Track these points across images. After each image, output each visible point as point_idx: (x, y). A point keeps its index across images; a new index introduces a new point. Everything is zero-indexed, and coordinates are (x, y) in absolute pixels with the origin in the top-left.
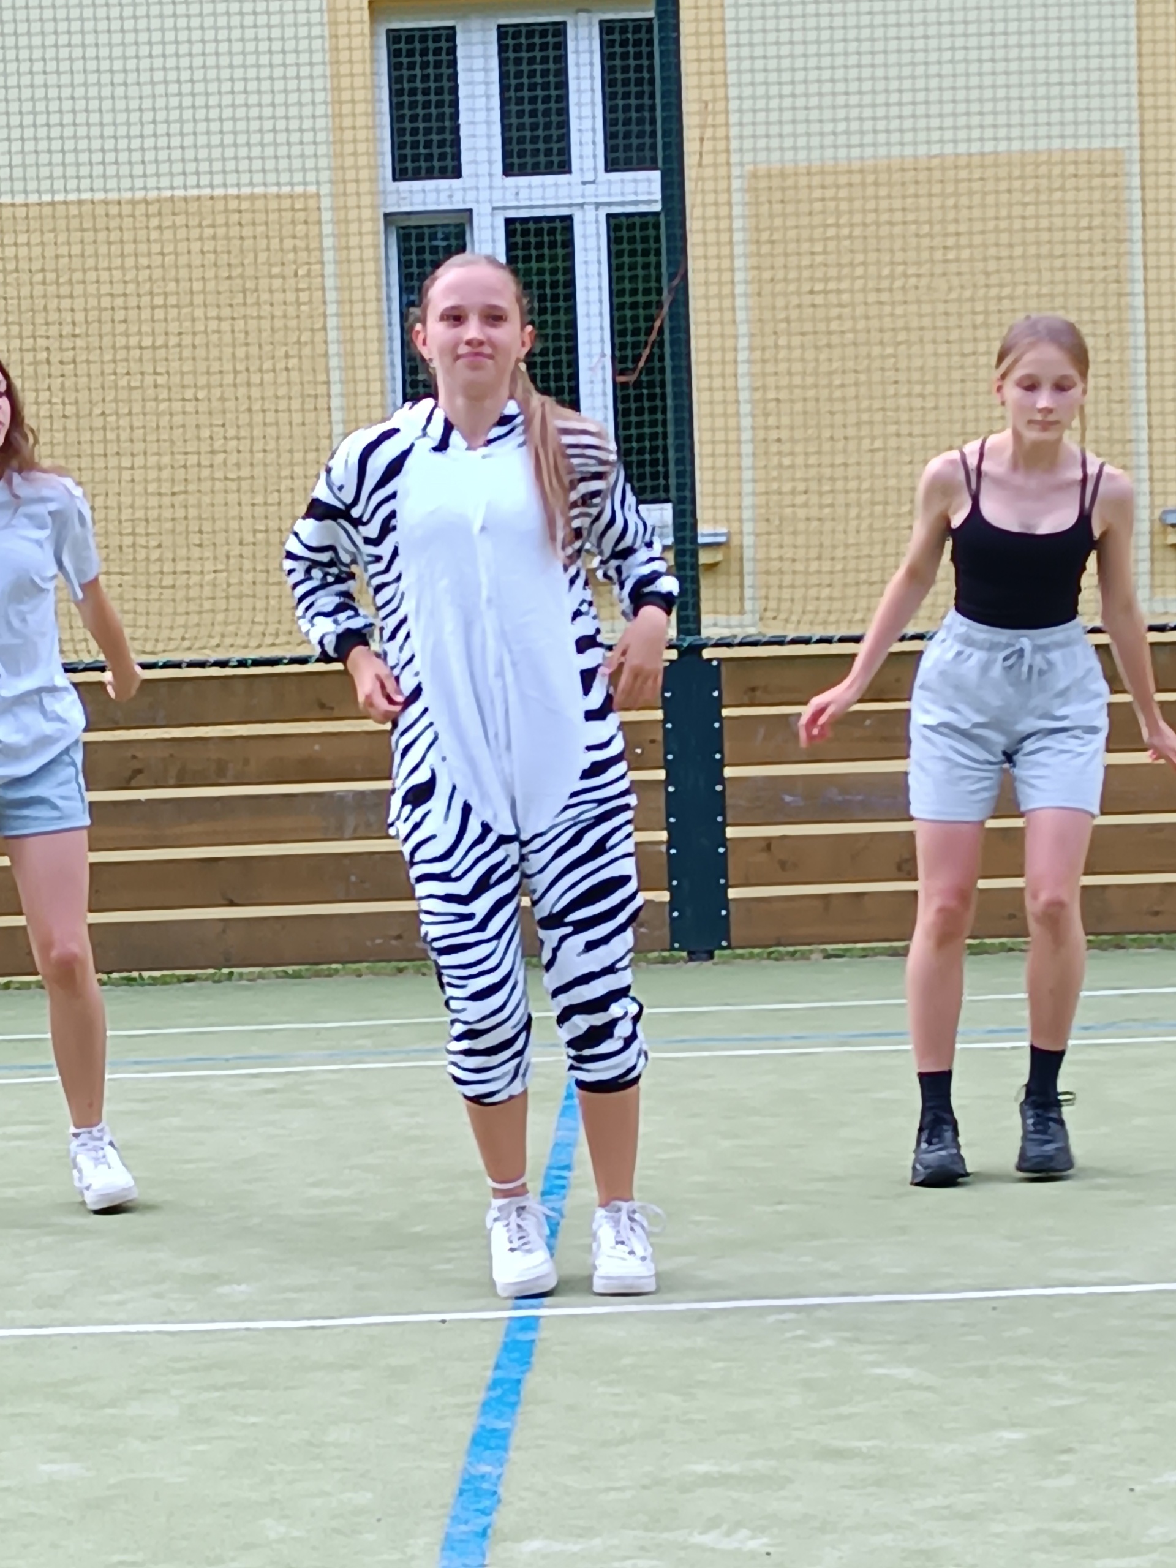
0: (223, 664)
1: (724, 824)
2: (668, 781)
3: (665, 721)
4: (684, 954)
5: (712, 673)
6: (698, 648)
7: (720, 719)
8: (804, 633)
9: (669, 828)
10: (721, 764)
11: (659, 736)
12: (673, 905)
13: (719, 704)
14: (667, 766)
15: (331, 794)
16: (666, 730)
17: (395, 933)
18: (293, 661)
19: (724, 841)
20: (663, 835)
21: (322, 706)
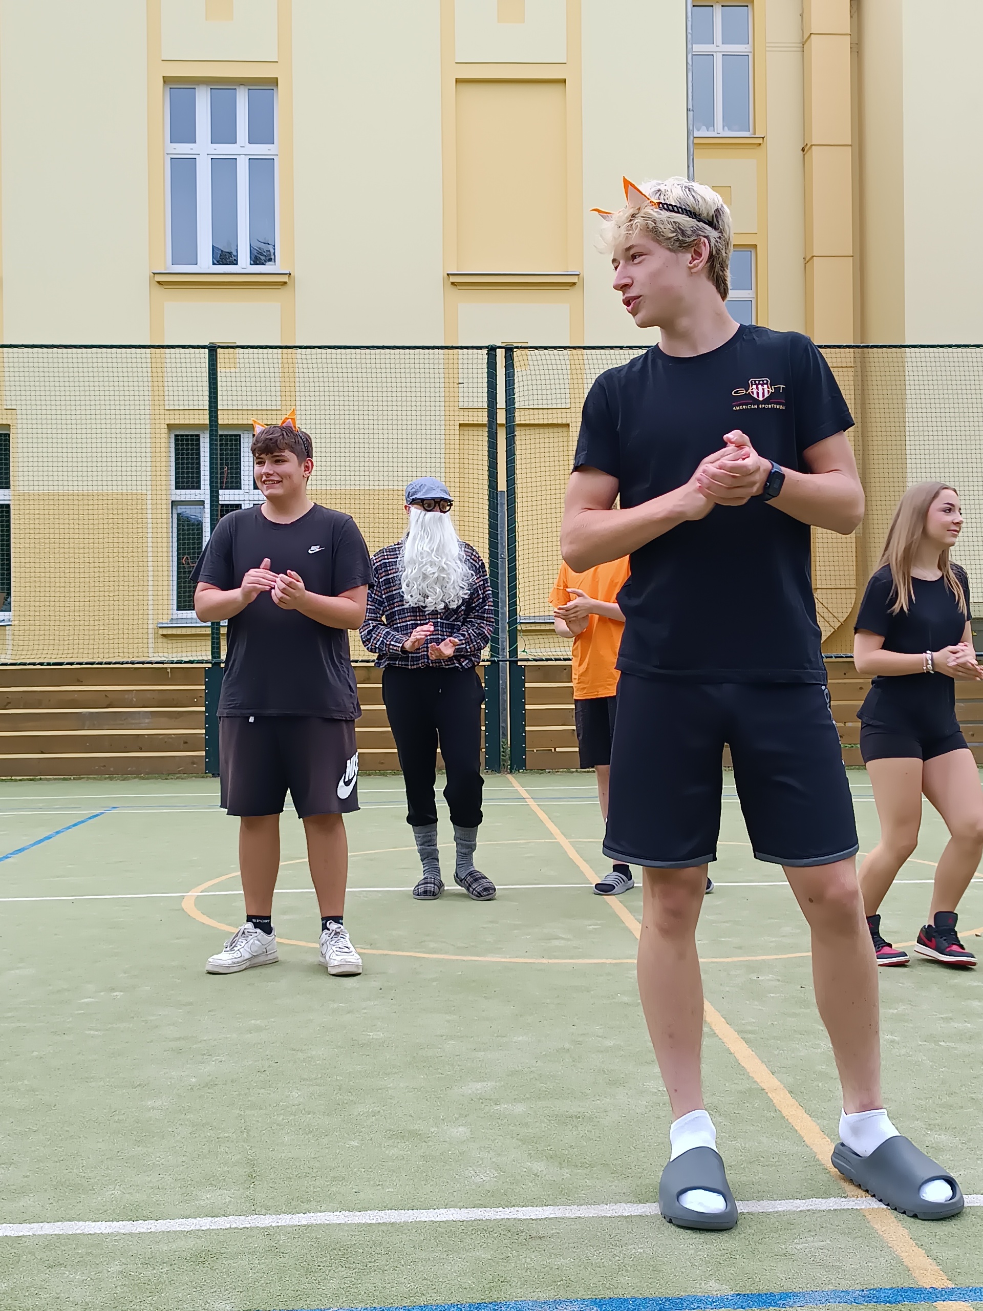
0: (41, 664)
2: (206, 712)
3: (205, 690)
4: (210, 775)
9: (206, 728)
11: (203, 695)
12: (206, 757)
14: (206, 706)
15: (81, 713)
16: (206, 693)
17: (102, 765)
18: (68, 664)
20: (204, 731)
21: (78, 681)
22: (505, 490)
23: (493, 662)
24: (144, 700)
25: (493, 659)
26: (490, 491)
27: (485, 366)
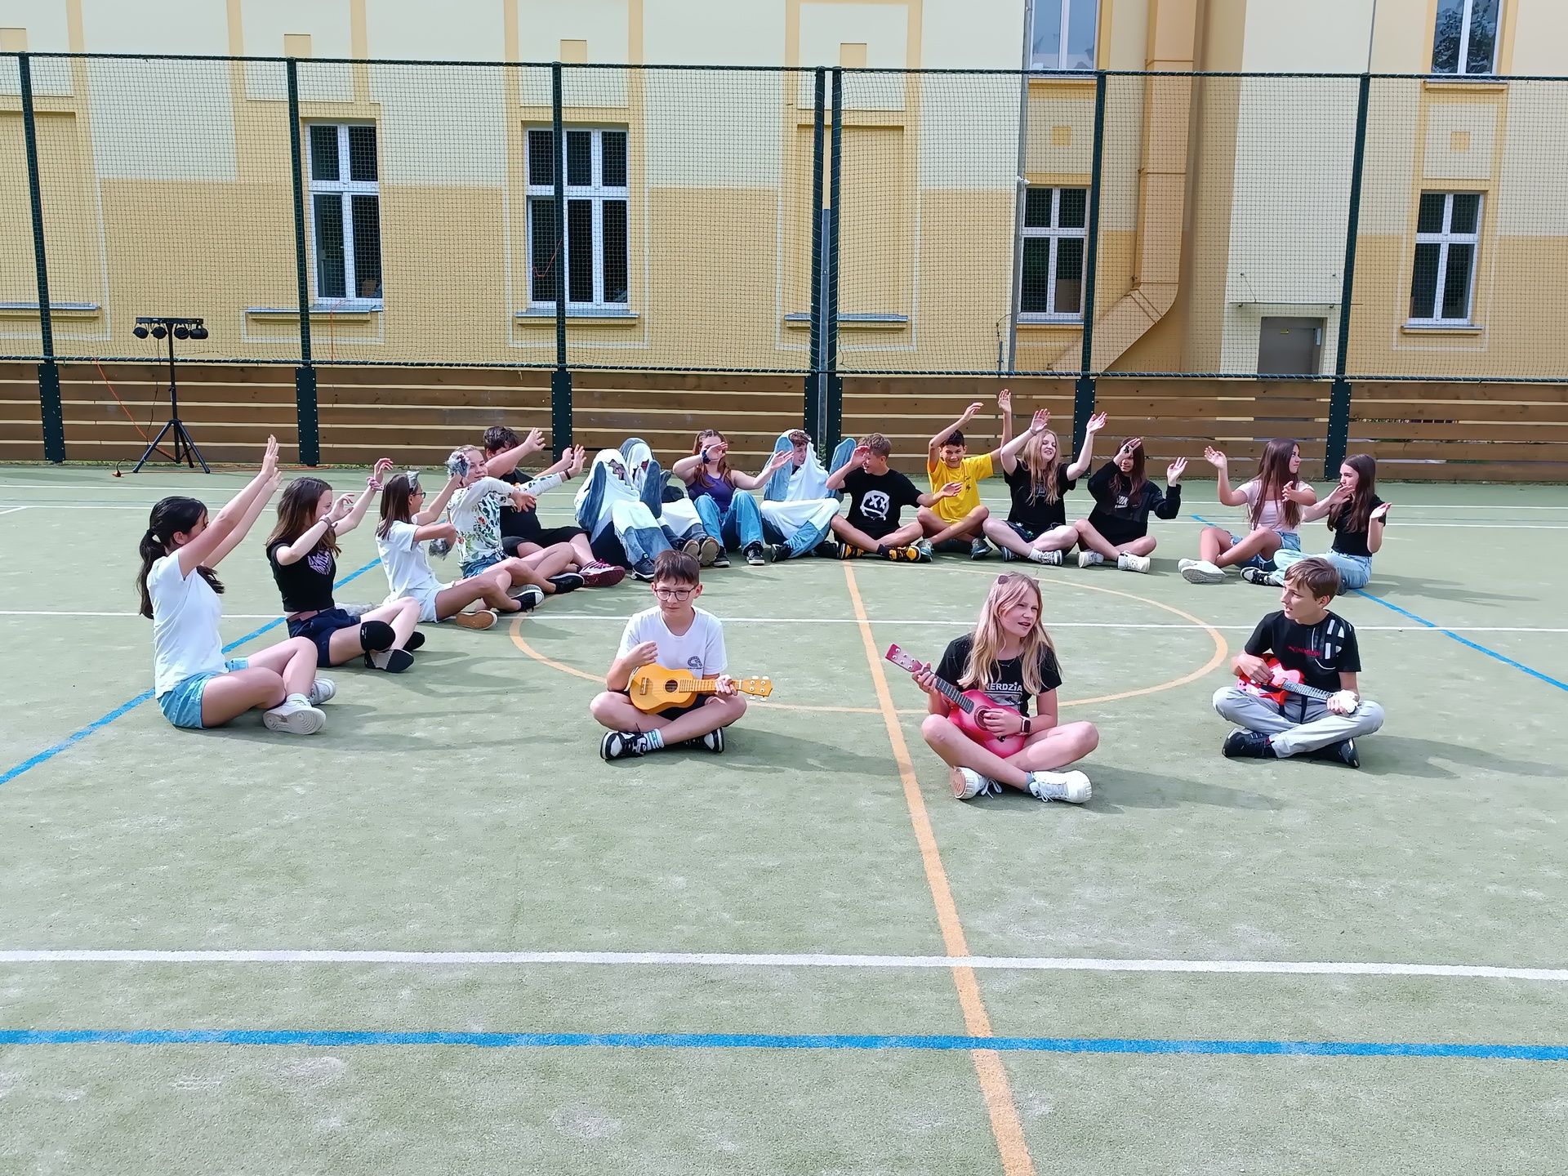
0: (406, 364)
1: (571, 427)
2: (553, 412)
3: (552, 391)
5: (569, 377)
6: (565, 368)
7: (571, 392)
8: (598, 365)
9: (552, 427)
10: (571, 407)
11: (550, 396)
13: (570, 387)
14: (553, 406)
15: (442, 409)
16: (552, 394)
18: (429, 364)
19: (571, 432)
21: (438, 380)
22: (829, 208)
24: (497, 399)
25: (812, 370)
26: (815, 210)
27: (813, 88)
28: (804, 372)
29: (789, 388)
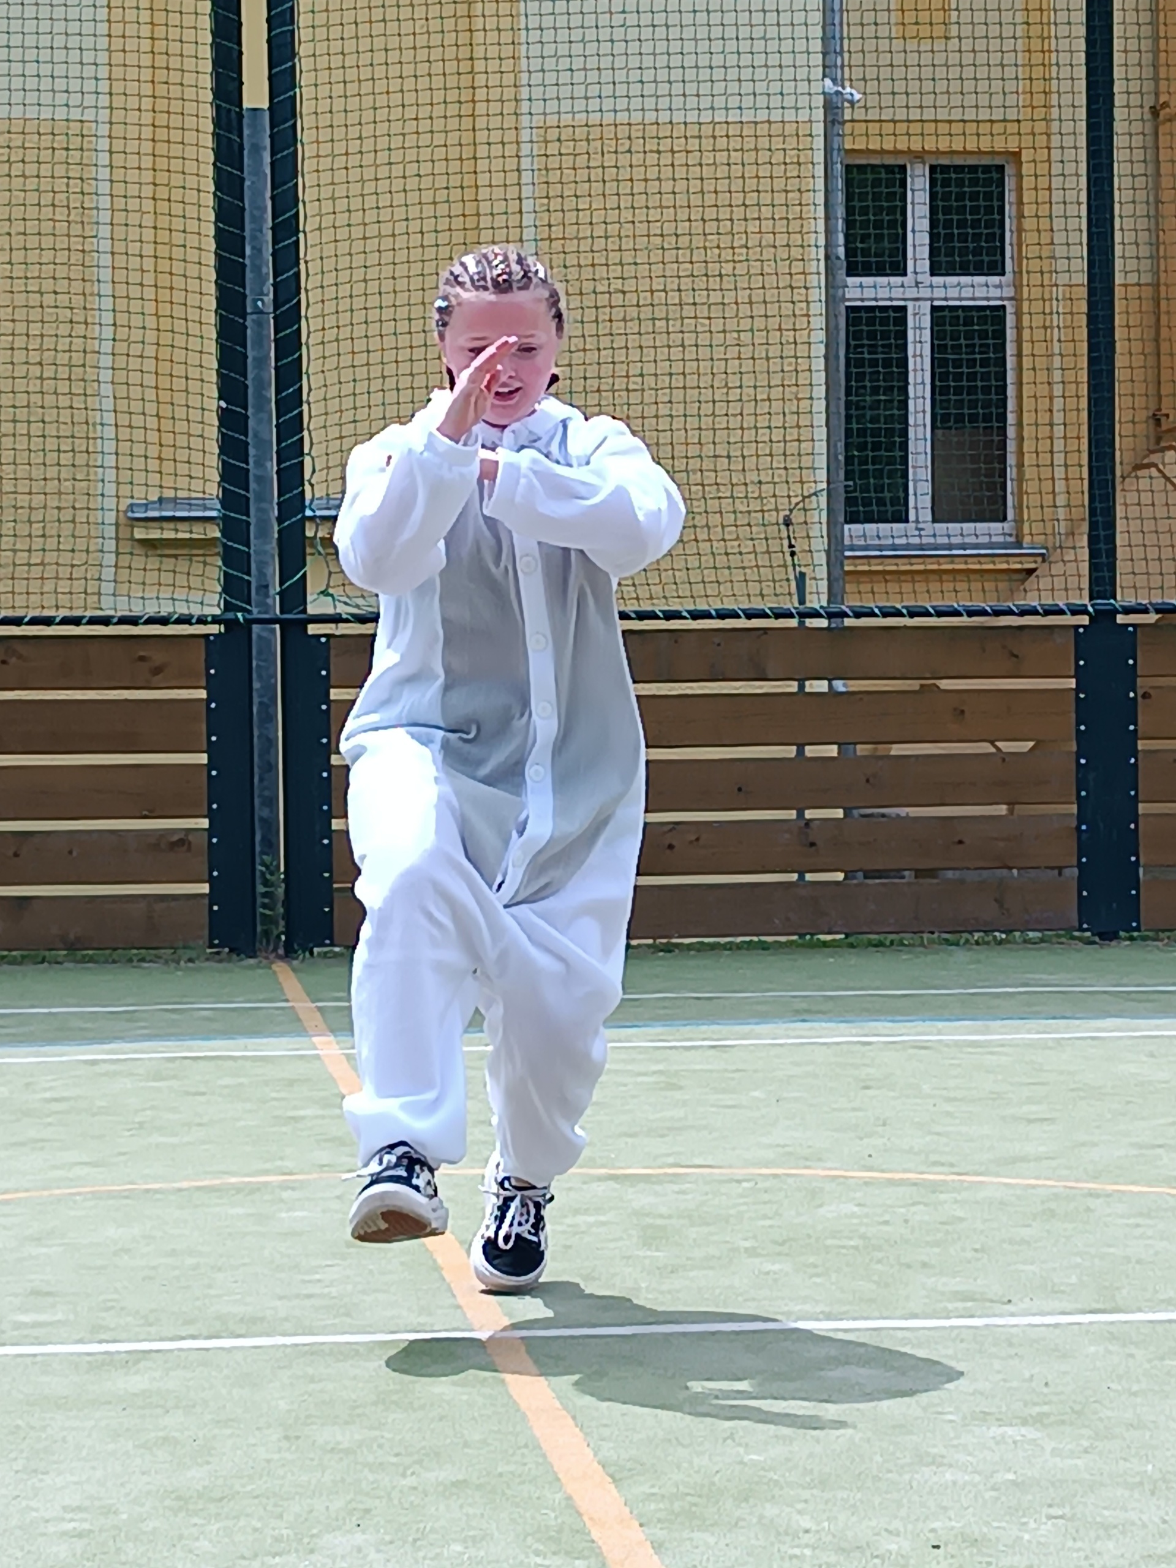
22: (265, 105)
23: (230, 624)
25: (230, 615)
26: (218, 107)
28: (202, 621)
29: (155, 676)
